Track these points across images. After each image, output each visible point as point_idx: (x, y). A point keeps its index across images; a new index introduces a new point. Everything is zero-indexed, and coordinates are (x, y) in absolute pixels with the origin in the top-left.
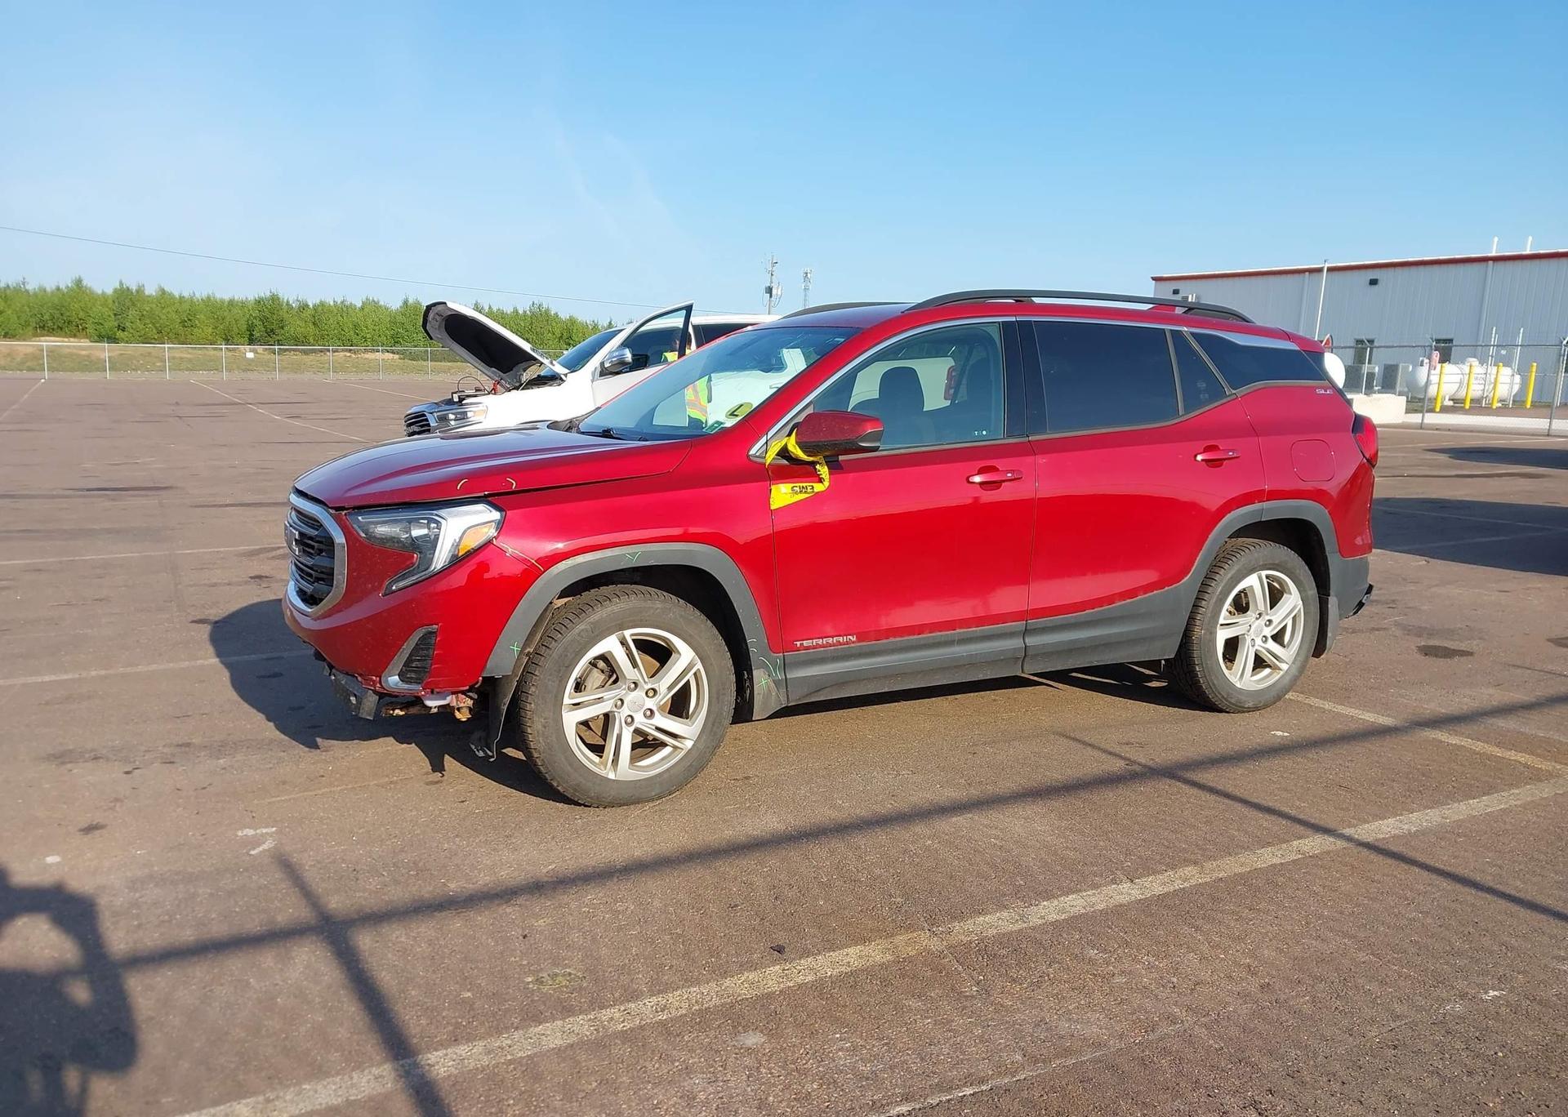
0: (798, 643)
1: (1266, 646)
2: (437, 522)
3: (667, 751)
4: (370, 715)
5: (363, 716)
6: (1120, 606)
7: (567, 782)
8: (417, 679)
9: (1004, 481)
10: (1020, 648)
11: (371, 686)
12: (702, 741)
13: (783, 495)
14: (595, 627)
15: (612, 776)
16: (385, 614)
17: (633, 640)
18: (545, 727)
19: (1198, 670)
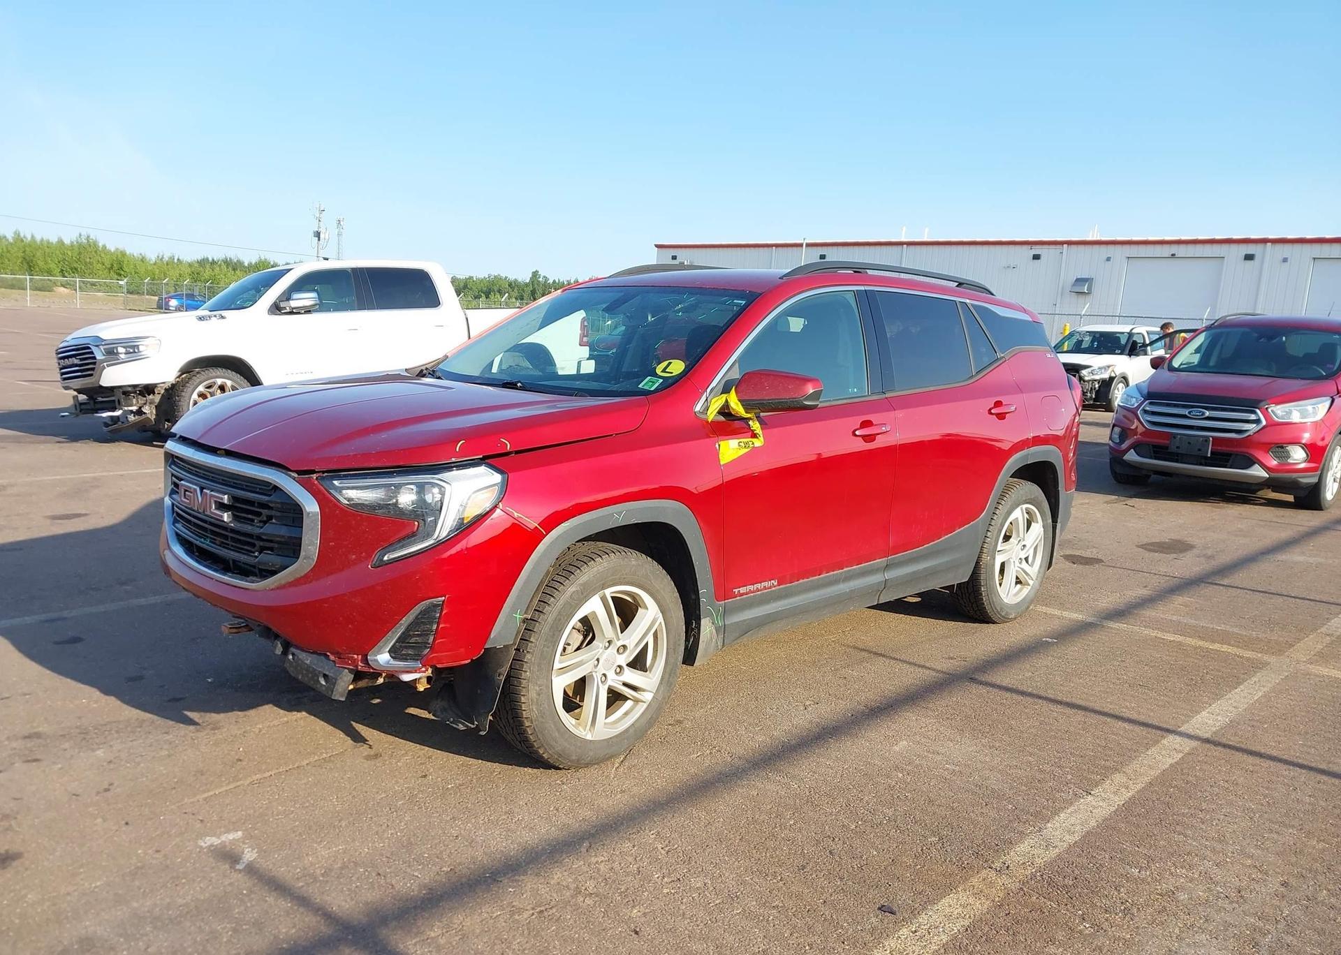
0: (736, 591)
1: (1022, 566)
2: (440, 487)
3: (629, 704)
4: (342, 697)
5: (336, 698)
6: (946, 539)
7: (554, 748)
8: (416, 655)
9: (878, 434)
10: (882, 581)
11: (350, 665)
12: (660, 692)
13: (730, 450)
14: (584, 589)
15: (589, 737)
16: (379, 588)
17: (612, 597)
18: (539, 695)
19: (983, 590)
